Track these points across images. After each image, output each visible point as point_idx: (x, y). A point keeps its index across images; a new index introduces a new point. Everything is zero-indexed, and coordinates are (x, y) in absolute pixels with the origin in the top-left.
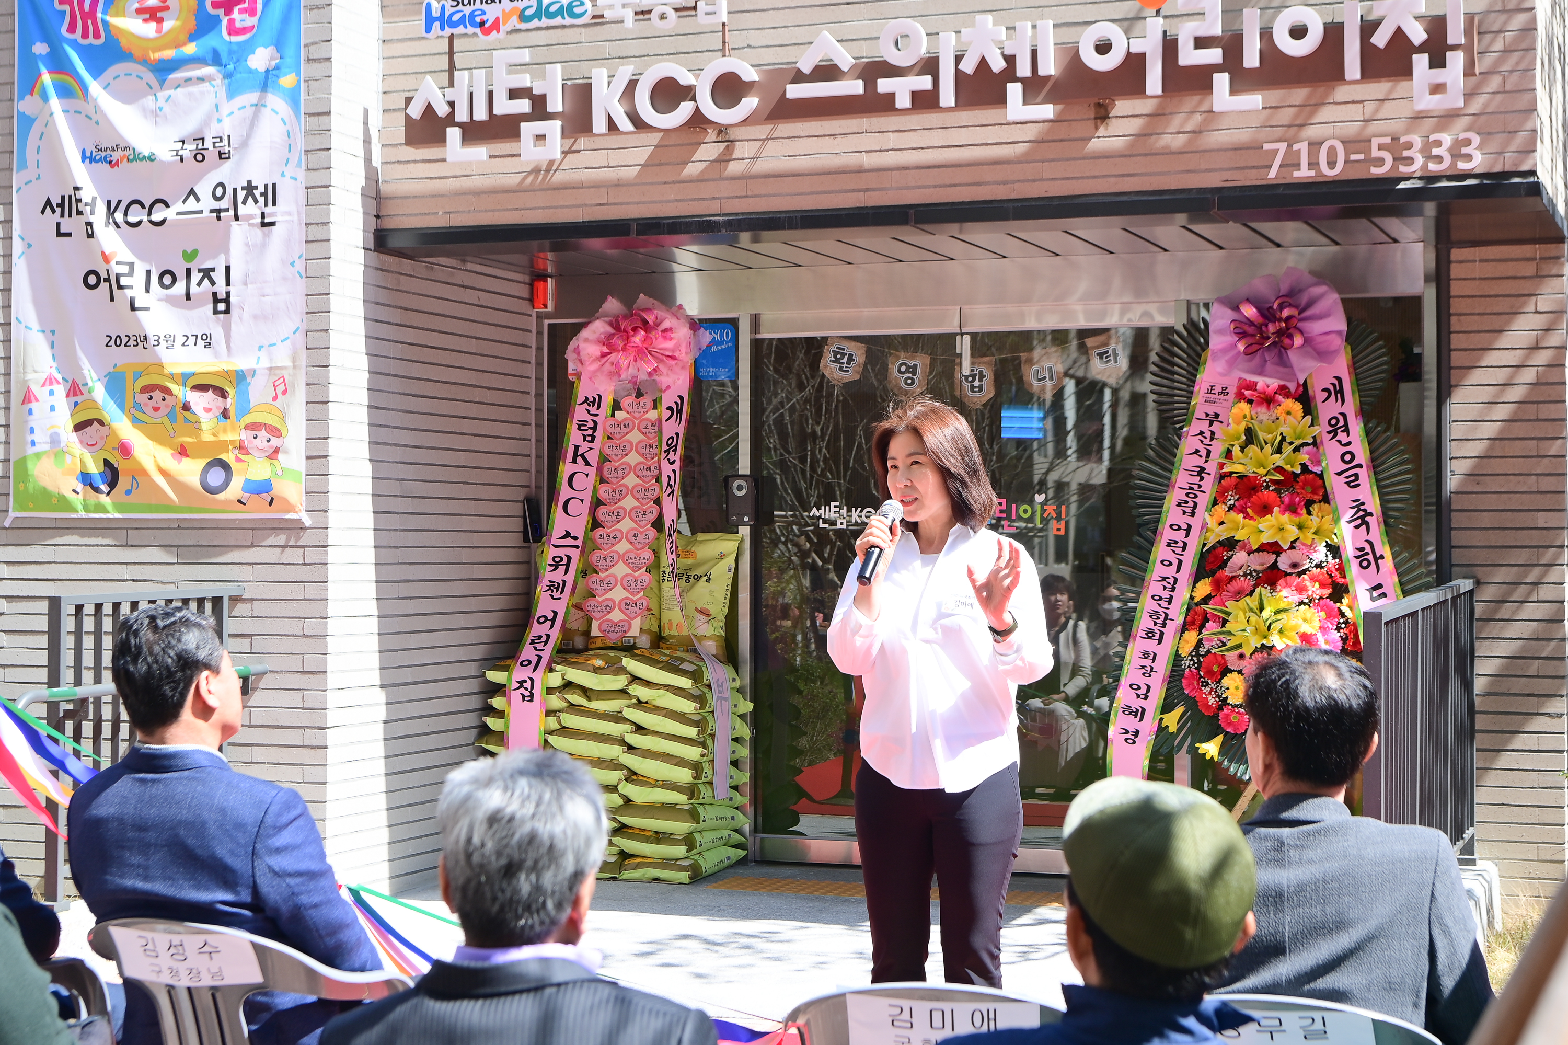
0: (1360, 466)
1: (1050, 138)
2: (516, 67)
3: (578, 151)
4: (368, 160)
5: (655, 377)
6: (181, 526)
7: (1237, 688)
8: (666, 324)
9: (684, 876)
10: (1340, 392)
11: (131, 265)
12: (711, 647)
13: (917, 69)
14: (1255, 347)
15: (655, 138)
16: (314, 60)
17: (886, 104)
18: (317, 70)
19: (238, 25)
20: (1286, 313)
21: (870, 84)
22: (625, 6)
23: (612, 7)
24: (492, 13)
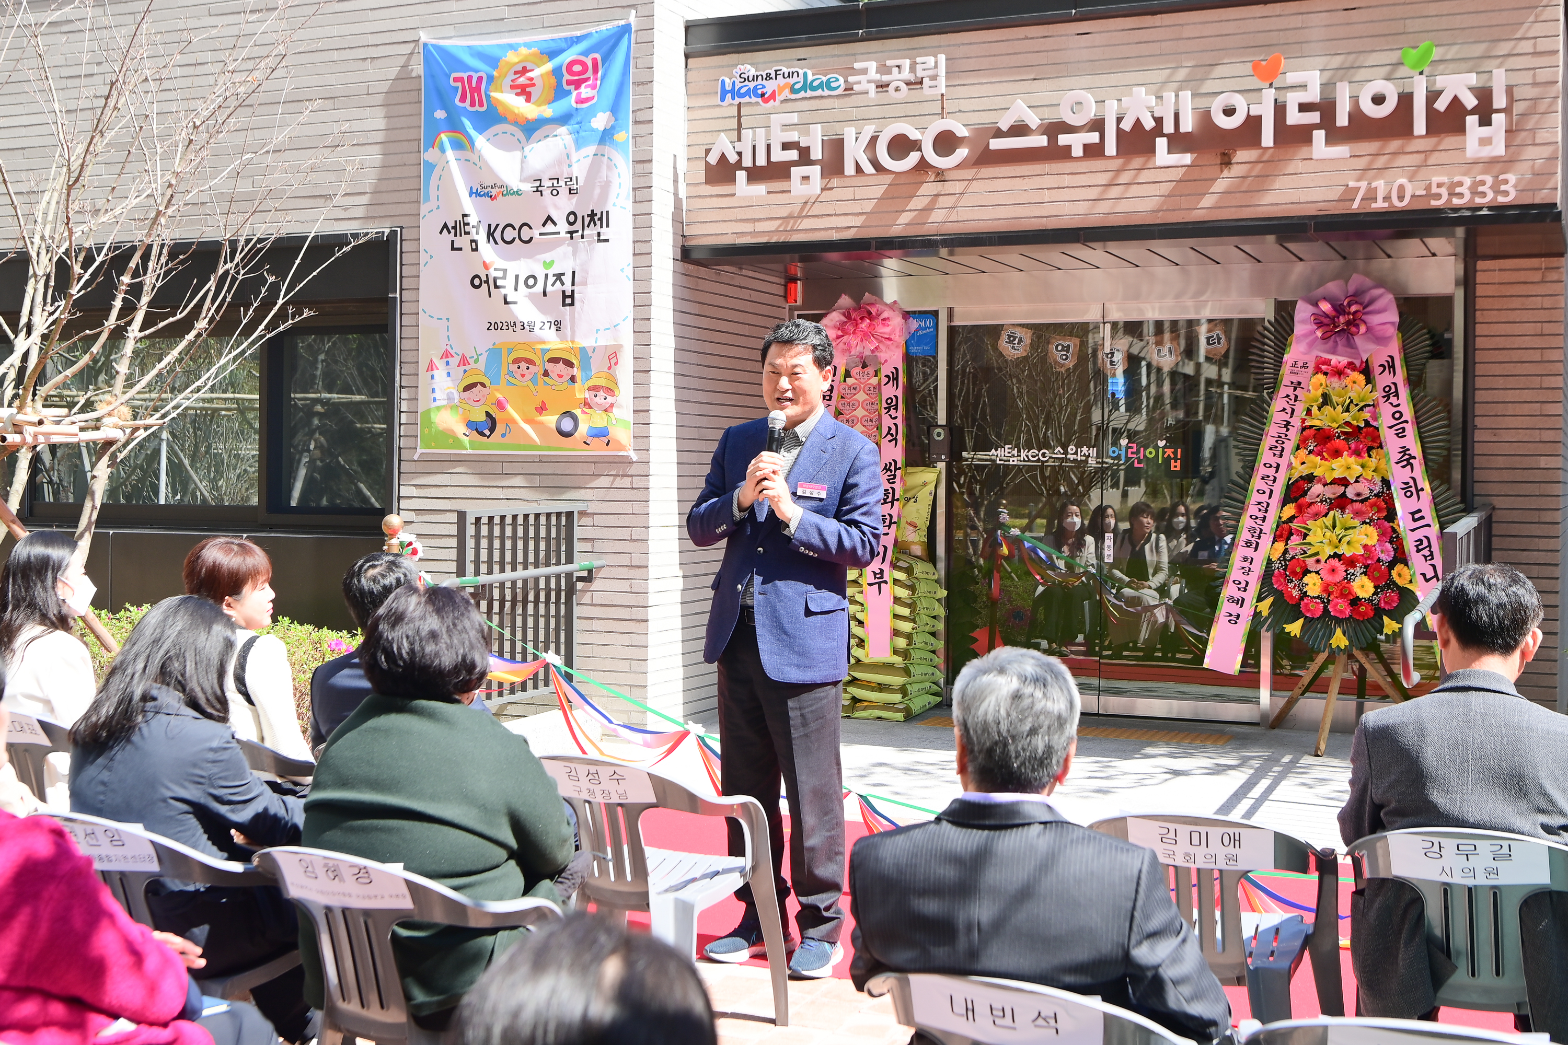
0: (1406, 422)
1: (1186, 178)
2: (786, 126)
3: (832, 189)
4: (676, 194)
5: (876, 353)
6: (542, 460)
7: (1314, 584)
8: (885, 315)
9: (900, 716)
10: (1392, 367)
11: (505, 271)
12: (917, 550)
13: (1087, 128)
14: (1329, 334)
15: (888, 179)
16: (640, 122)
17: (1065, 153)
18: (642, 129)
19: (583, 96)
20: (1353, 308)
21: (1053, 139)
22: (869, 82)
23: (859, 83)
24: (770, 87)
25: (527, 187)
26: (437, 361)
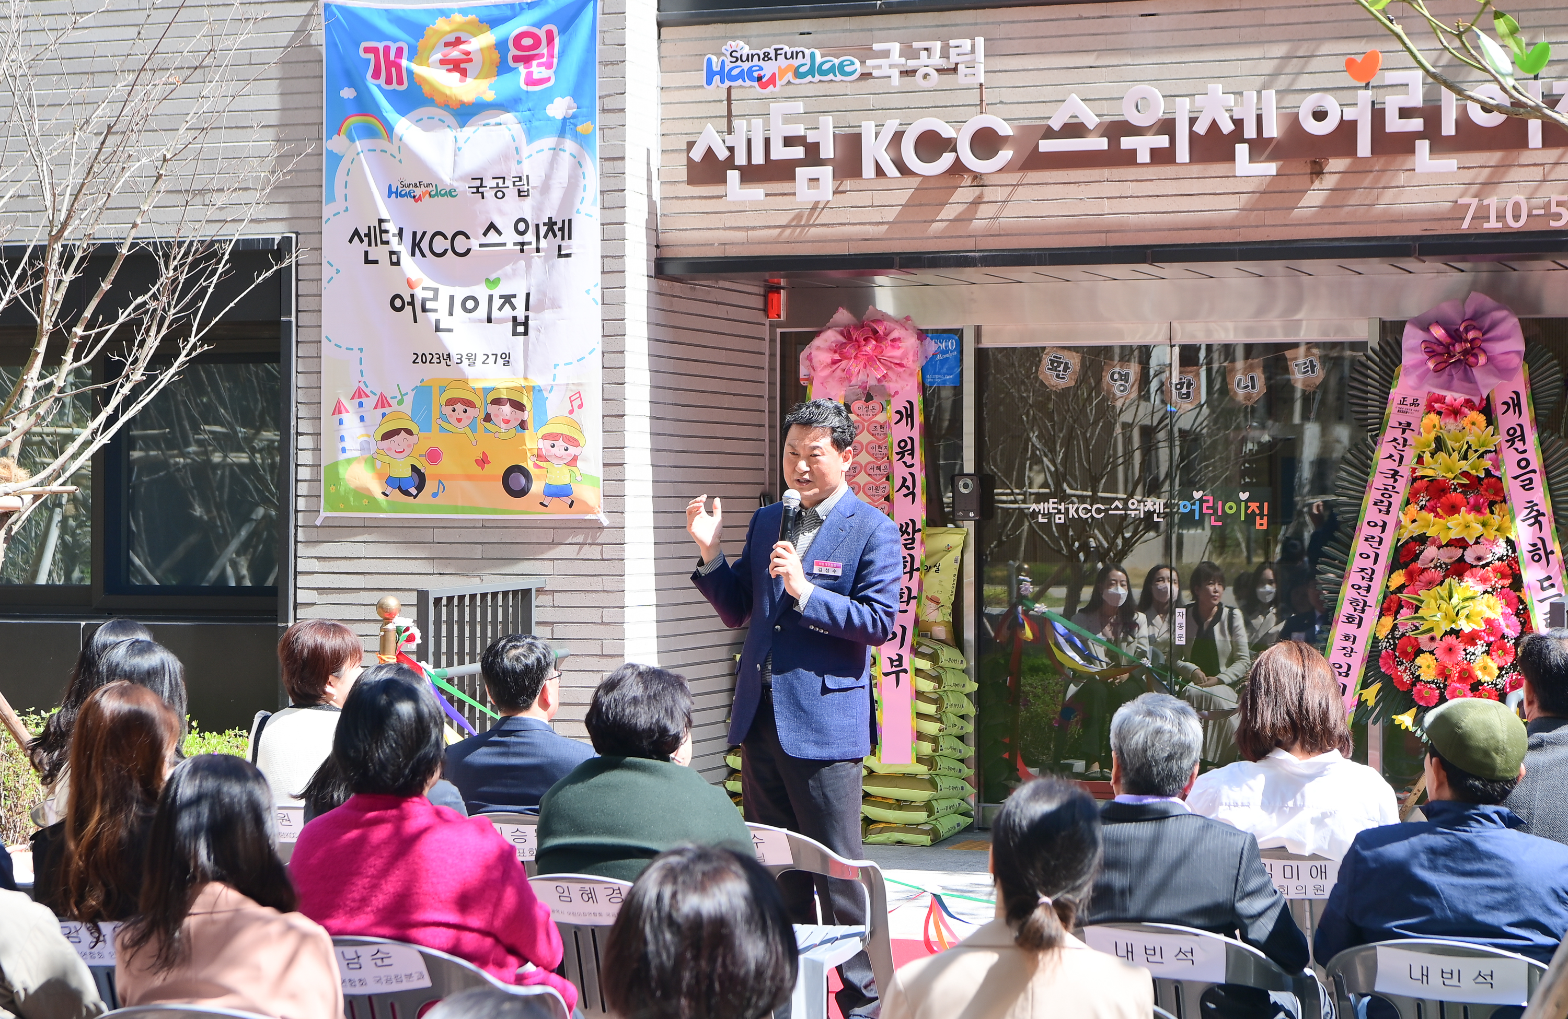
0: (1534, 471)
1: (1271, 189)
2: (789, 118)
3: (845, 192)
4: (650, 196)
5: (884, 383)
6: (485, 525)
7: (1429, 667)
8: (895, 334)
9: (926, 839)
10: (1518, 405)
11: (436, 291)
12: (941, 632)
13: (1154, 129)
14: (1443, 365)
15: (914, 182)
16: (609, 111)
17: (1129, 158)
18: (612, 119)
19: (535, 76)
20: (1471, 335)
21: (1114, 141)
22: (891, 66)
23: (879, 67)
24: (768, 68)
25: (463, 187)
26: (346, 402)
